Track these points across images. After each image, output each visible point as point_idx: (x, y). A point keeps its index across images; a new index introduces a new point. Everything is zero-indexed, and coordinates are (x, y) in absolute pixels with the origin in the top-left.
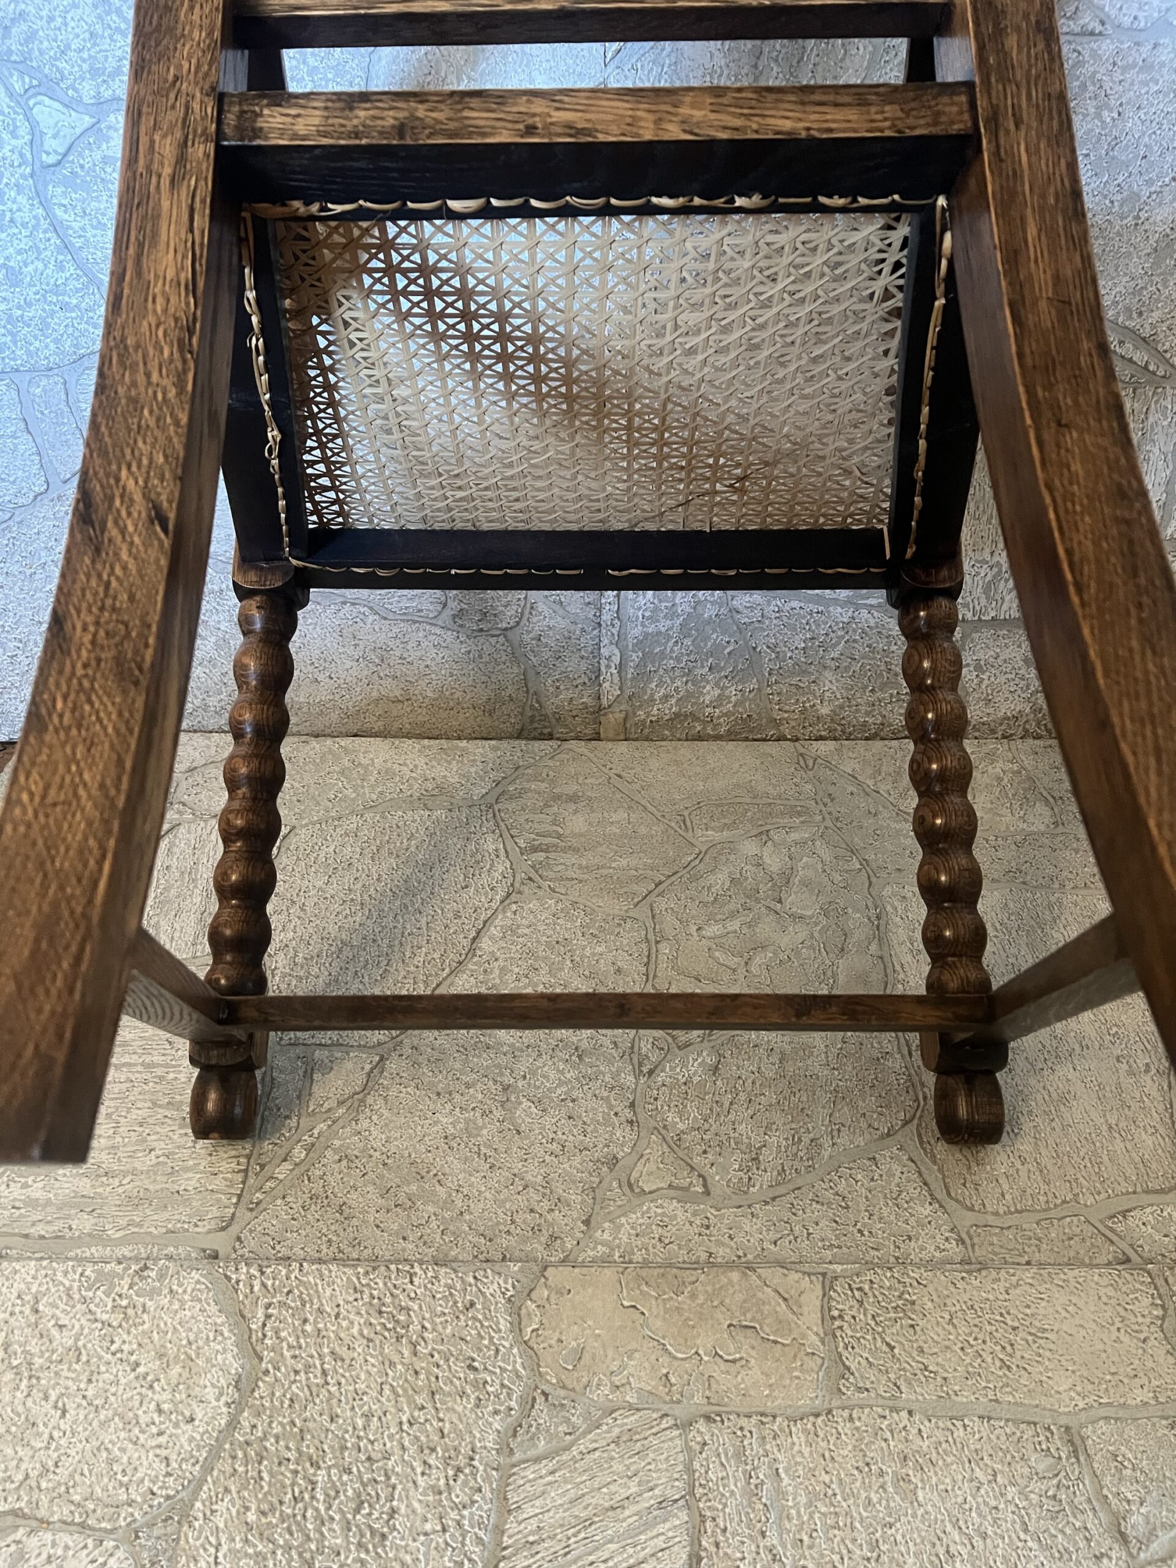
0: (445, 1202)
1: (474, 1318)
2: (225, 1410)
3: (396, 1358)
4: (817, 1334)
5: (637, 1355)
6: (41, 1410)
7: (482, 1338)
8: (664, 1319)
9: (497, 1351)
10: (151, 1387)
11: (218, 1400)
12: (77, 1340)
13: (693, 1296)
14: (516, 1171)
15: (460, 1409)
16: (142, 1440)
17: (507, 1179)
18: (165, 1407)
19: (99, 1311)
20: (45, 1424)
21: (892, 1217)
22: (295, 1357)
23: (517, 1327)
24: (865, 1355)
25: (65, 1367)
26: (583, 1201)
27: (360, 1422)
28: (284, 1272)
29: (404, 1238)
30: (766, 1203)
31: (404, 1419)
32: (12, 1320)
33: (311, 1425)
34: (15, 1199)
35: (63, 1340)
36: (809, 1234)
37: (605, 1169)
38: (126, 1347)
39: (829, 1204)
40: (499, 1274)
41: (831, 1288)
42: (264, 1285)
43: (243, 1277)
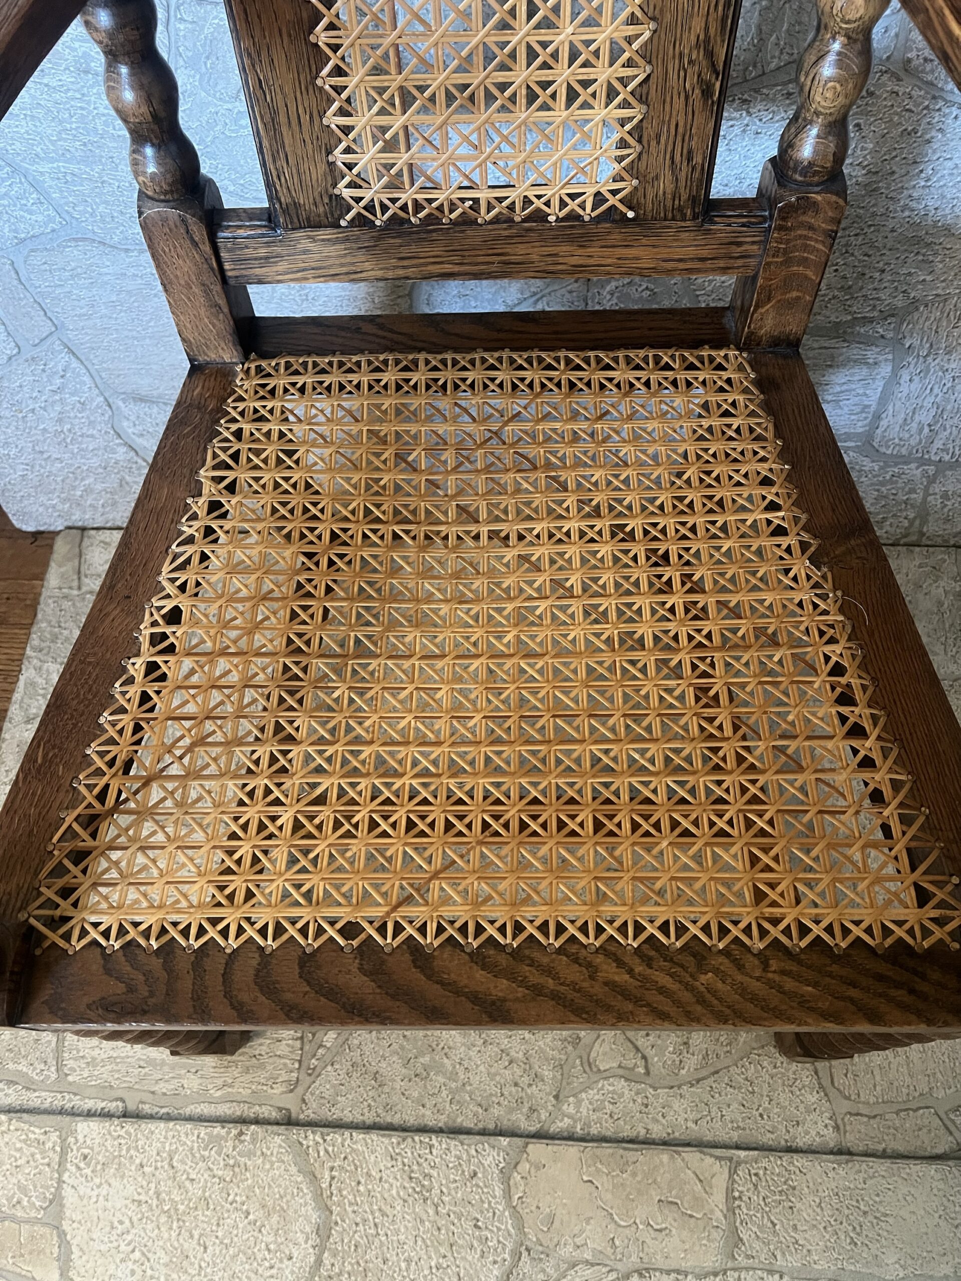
0: (451, 1073)
1: (477, 1186)
2: (311, 1250)
3: (425, 1217)
4: (722, 1211)
5: (592, 1221)
6: (190, 1246)
7: (483, 1202)
8: (613, 1193)
9: (494, 1213)
10: (260, 1231)
11: (306, 1242)
12: (204, 1191)
13: (634, 1174)
14: (503, 1047)
15: (470, 1258)
16: (260, 1272)
17: (496, 1055)
18: (272, 1247)
19: (215, 1168)
20: (195, 1257)
21: (787, 1103)
22: (354, 1212)
23: (508, 1194)
24: (755, 1229)
25: (200, 1213)
26: (554, 1076)
27: (403, 1265)
28: (340, 1140)
29: (423, 1106)
30: (692, 1086)
31: (433, 1264)
32: (157, 1173)
33: (371, 1265)
34: (139, 1059)
35: (195, 1191)
36: (722, 1116)
37: (570, 1048)
38: (238, 1198)
39: (740, 1088)
40: (494, 1147)
41: (735, 1172)
42: (326, 1151)
43: (311, 1143)
